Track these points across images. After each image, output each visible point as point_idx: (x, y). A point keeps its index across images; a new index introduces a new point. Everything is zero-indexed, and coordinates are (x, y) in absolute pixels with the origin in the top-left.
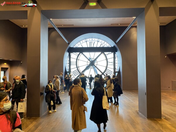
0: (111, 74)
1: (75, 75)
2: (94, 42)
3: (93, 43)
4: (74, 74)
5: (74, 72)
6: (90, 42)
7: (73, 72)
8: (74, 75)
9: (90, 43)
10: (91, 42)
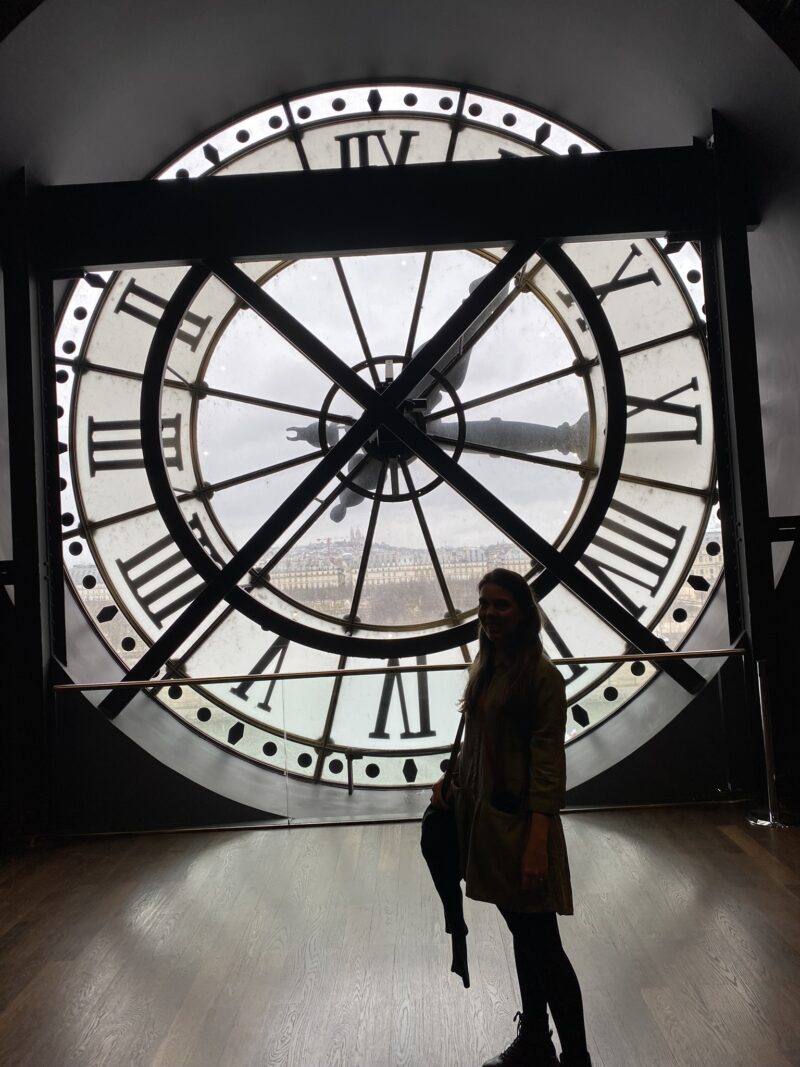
0: (661, 560)
1: (156, 607)
2: (407, 137)
3: (394, 144)
4: (145, 591)
5: (135, 573)
6: (344, 141)
7: (125, 567)
8: (145, 602)
10: (363, 138)
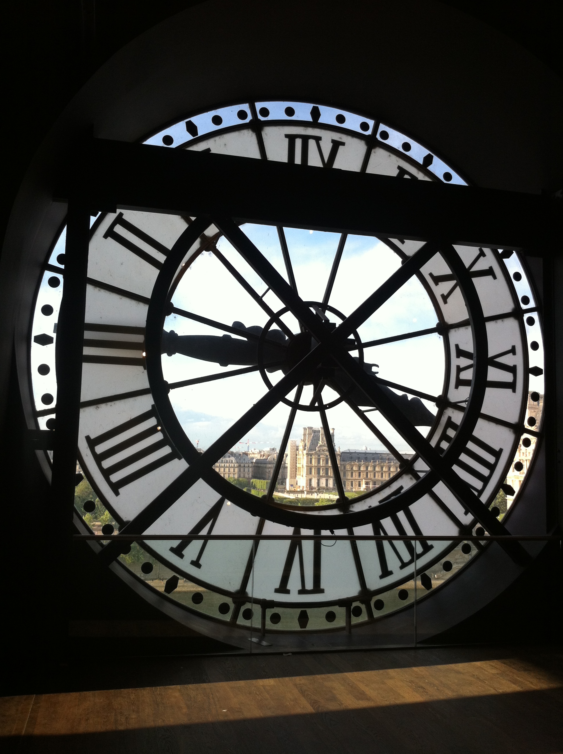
1: (115, 477)
2: (336, 145)
3: (327, 148)
4: (107, 463)
5: (100, 449)
6: (291, 139)
7: (94, 444)
8: (107, 473)
9: (298, 143)
10: (305, 139)
